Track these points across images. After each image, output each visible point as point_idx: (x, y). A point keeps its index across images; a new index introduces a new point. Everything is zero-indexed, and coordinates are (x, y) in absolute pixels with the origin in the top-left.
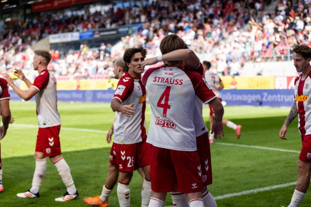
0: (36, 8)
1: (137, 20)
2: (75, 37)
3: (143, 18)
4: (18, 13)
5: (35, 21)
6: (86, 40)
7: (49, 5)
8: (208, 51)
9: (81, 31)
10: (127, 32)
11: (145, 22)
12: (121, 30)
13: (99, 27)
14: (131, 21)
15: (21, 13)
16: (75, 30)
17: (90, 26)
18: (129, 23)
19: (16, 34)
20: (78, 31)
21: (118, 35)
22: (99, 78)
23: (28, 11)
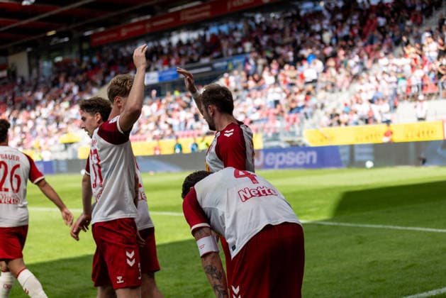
0: (96, 40)
1: (240, 50)
2: (154, 78)
3: (248, 46)
4: (71, 49)
5: (95, 60)
6: (168, 83)
7: (114, 35)
8: (344, 89)
9: (161, 70)
10: (227, 67)
11: (251, 52)
12: (218, 65)
13: (186, 63)
14: (231, 52)
15: (76, 49)
16: (152, 68)
17: (173, 62)
18: (228, 55)
19: (70, 79)
20: (156, 70)
21: (213, 73)
22: (188, 136)
23: (85, 46)
